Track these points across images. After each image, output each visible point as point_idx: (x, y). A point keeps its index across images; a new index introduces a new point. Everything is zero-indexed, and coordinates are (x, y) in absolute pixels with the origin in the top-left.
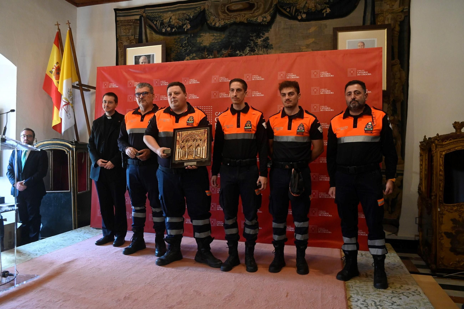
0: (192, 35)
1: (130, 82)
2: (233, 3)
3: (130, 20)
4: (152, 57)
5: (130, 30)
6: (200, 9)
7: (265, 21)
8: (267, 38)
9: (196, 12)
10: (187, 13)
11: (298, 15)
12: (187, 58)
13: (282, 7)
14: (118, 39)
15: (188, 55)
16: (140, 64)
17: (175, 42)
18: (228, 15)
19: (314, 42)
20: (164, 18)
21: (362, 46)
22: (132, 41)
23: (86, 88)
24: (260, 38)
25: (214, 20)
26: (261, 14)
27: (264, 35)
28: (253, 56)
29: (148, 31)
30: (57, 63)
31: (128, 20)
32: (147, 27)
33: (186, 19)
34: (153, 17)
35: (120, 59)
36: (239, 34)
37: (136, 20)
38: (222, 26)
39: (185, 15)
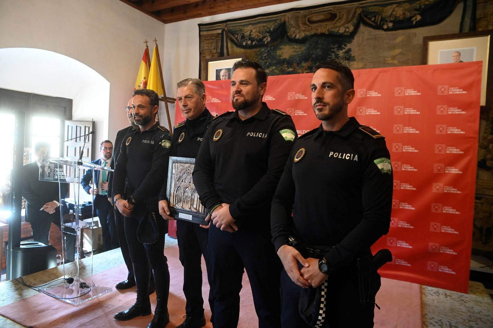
0: (272, 48)
2: (315, 14)
3: (213, 34)
5: (213, 44)
6: (280, 21)
7: (348, 32)
8: (350, 50)
9: (276, 24)
10: (267, 26)
11: (384, 24)
13: (366, 16)
14: (201, 52)
15: (268, 68)
16: (221, 78)
17: (255, 55)
18: (309, 26)
19: (400, 53)
20: (245, 31)
21: (457, 56)
22: (214, 55)
24: (341, 50)
25: (294, 32)
26: (343, 25)
27: (346, 46)
29: (229, 44)
30: (145, 78)
31: (211, 34)
32: (228, 40)
33: (267, 32)
34: (234, 30)
36: (320, 46)
37: (219, 34)
38: (302, 37)
39: (266, 28)
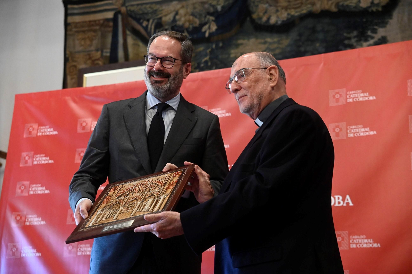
0: (221, 45)
1: (84, 122)
3: (95, 21)
5: (94, 41)
7: (377, 5)
14: (68, 58)
20: (164, 14)
22: (96, 62)
25: (266, 12)
29: (130, 40)
31: (90, 21)
32: (128, 32)
33: (209, 14)
34: (141, 12)
36: (321, 36)
37: (107, 20)
38: (283, 21)
39: (207, 6)
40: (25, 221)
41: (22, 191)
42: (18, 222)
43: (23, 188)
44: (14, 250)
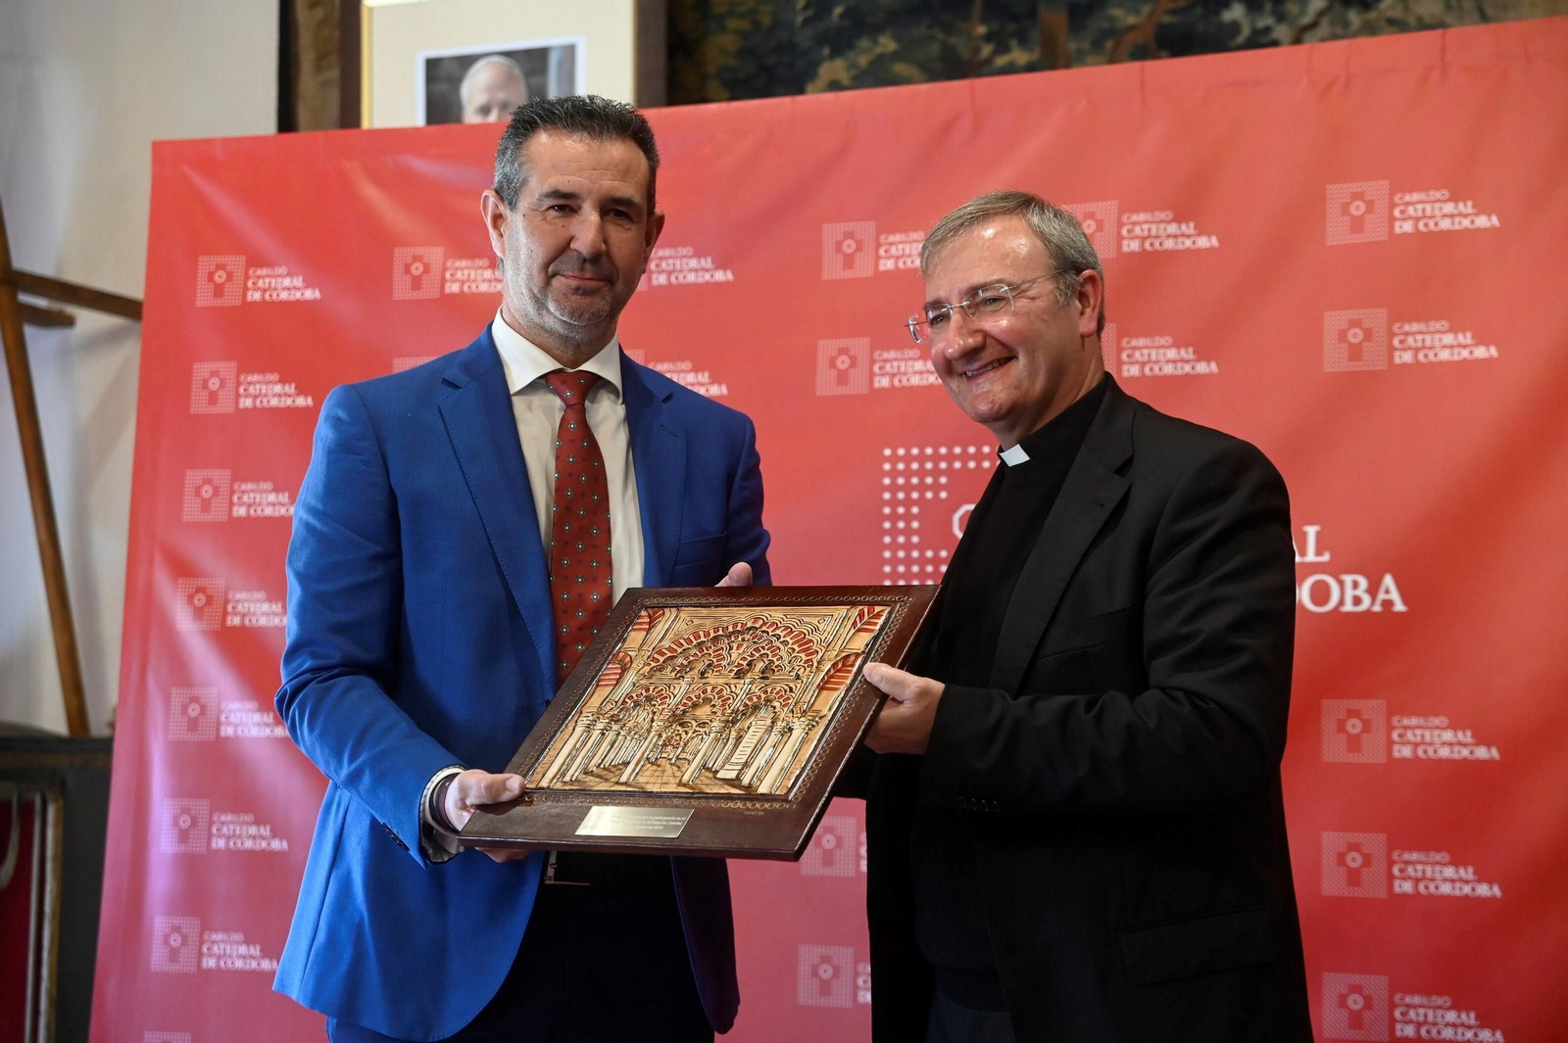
1: (417, 258)
4: (560, 64)
12: (834, 68)
15: (840, 43)
16: (471, 117)
23: (41, 302)
28: (1364, 42)
35: (308, 82)
40: (225, 613)
41: (206, 505)
42: (199, 613)
43: (207, 492)
44: (194, 710)
